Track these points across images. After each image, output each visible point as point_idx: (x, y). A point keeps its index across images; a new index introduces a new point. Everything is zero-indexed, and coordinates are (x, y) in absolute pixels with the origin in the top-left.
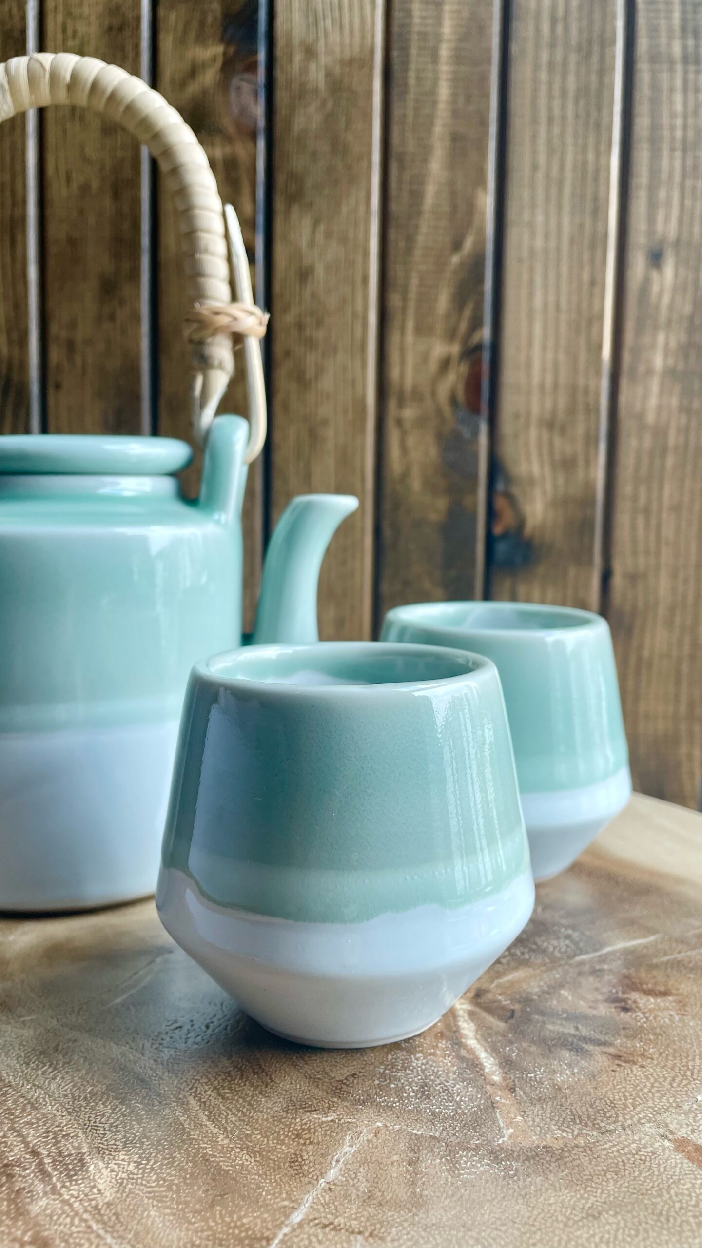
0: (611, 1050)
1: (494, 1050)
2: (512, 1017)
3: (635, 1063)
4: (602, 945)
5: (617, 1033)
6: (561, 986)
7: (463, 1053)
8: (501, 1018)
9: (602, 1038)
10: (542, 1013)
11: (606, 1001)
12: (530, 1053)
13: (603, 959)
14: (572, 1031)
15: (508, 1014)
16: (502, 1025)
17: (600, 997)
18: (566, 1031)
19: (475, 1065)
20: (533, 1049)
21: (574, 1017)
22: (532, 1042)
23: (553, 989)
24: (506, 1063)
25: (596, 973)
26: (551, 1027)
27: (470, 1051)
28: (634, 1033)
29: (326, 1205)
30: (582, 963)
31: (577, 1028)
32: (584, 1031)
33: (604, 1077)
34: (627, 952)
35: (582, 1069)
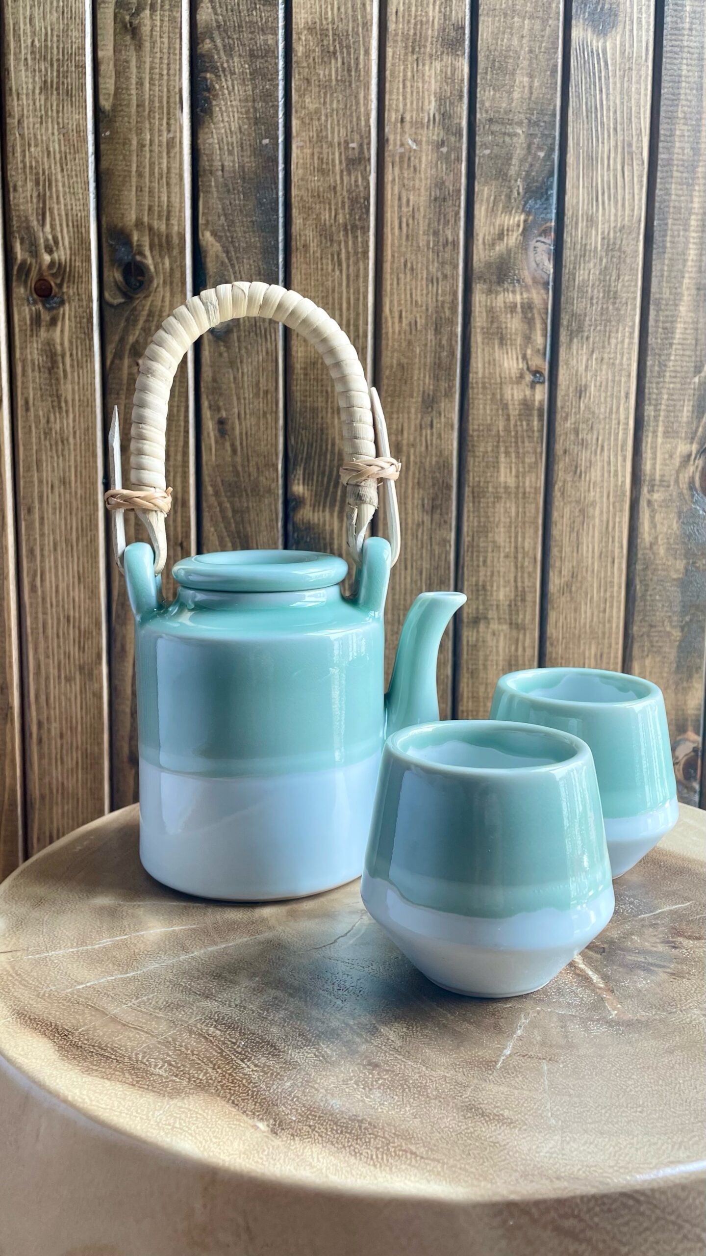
0: (668, 970)
1: (596, 970)
2: (604, 952)
3: (684, 977)
4: (656, 908)
5: (671, 961)
6: (633, 934)
7: (578, 972)
8: (596, 952)
9: (662, 963)
10: (622, 950)
11: (662, 942)
12: (619, 972)
13: (657, 917)
14: (643, 960)
15: (601, 950)
16: (599, 956)
17: (658, 941)
18: (639, 960)
19: (587, 979)
20: (621, 970)
21: (644, 952)
22: (620, 965)
23: (627, 935)
24: (605, 978)
25: (654, 926)
26: (630, 958)
27: (582, 970)
28: (683, 961)
29: (521, 1047)
30: (643, 920)
31: (646, 958)
32: (650, 960)
33: (667, 985)
34: (671, 912)
35: (652, 981)
